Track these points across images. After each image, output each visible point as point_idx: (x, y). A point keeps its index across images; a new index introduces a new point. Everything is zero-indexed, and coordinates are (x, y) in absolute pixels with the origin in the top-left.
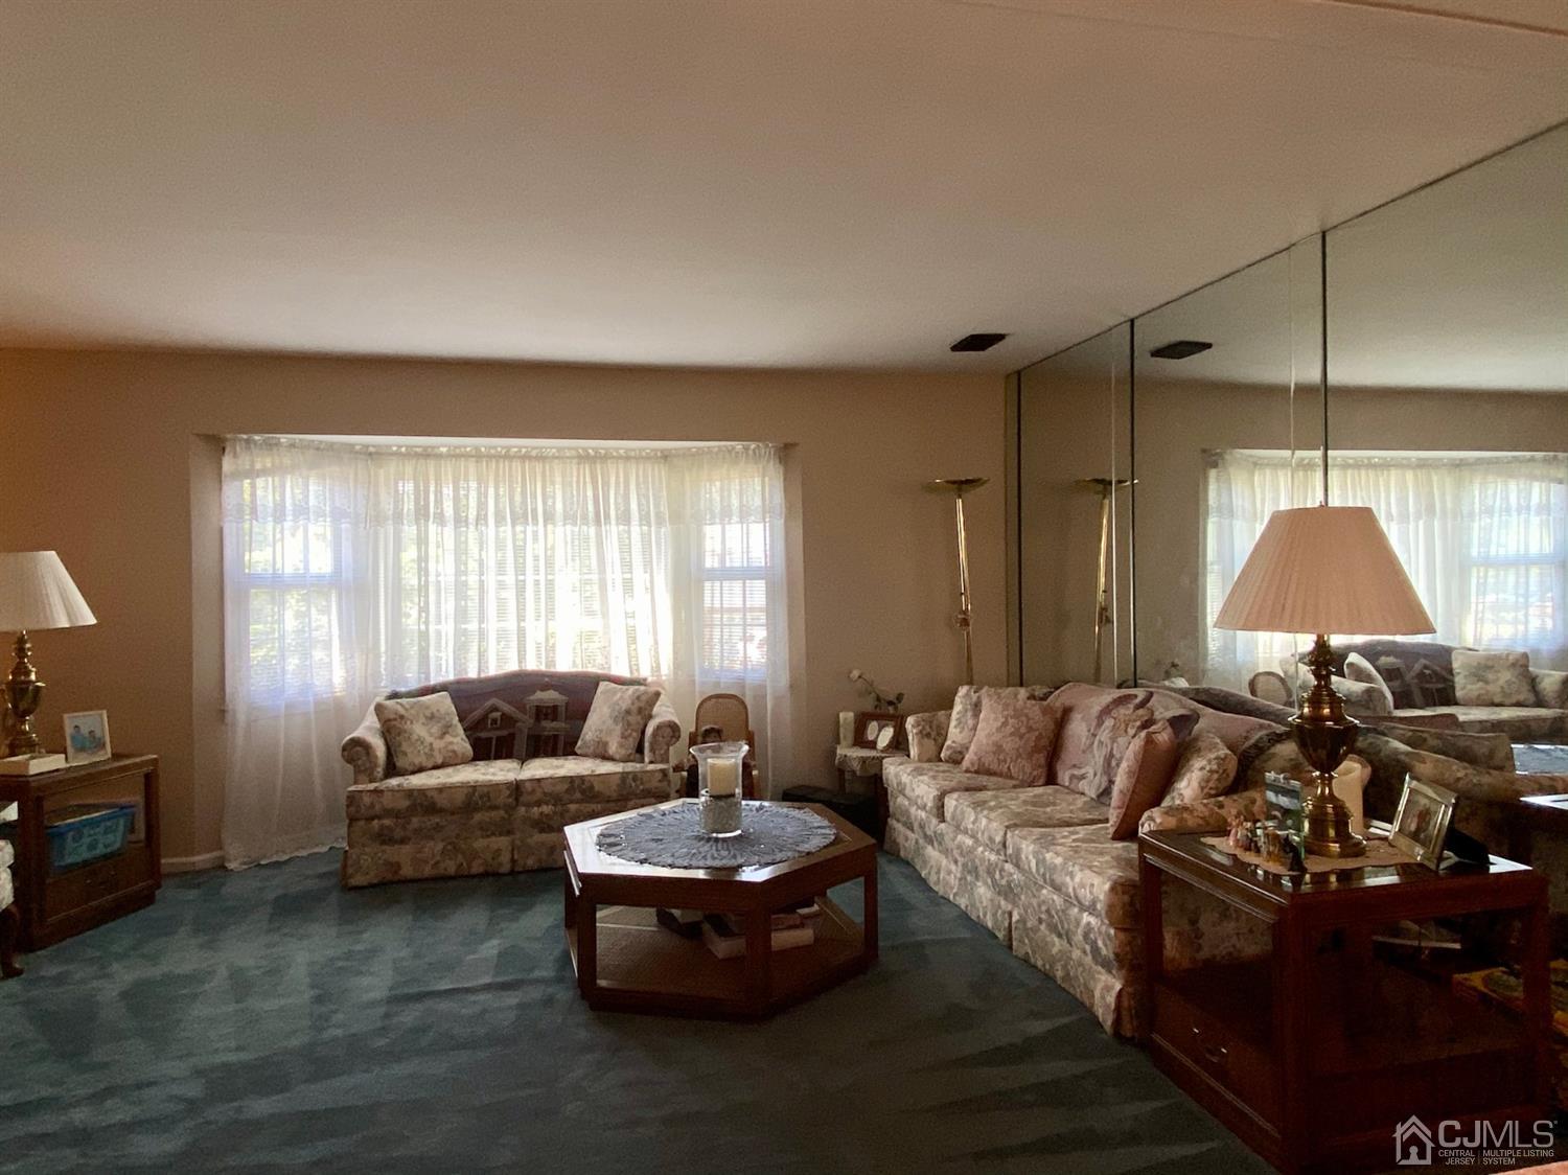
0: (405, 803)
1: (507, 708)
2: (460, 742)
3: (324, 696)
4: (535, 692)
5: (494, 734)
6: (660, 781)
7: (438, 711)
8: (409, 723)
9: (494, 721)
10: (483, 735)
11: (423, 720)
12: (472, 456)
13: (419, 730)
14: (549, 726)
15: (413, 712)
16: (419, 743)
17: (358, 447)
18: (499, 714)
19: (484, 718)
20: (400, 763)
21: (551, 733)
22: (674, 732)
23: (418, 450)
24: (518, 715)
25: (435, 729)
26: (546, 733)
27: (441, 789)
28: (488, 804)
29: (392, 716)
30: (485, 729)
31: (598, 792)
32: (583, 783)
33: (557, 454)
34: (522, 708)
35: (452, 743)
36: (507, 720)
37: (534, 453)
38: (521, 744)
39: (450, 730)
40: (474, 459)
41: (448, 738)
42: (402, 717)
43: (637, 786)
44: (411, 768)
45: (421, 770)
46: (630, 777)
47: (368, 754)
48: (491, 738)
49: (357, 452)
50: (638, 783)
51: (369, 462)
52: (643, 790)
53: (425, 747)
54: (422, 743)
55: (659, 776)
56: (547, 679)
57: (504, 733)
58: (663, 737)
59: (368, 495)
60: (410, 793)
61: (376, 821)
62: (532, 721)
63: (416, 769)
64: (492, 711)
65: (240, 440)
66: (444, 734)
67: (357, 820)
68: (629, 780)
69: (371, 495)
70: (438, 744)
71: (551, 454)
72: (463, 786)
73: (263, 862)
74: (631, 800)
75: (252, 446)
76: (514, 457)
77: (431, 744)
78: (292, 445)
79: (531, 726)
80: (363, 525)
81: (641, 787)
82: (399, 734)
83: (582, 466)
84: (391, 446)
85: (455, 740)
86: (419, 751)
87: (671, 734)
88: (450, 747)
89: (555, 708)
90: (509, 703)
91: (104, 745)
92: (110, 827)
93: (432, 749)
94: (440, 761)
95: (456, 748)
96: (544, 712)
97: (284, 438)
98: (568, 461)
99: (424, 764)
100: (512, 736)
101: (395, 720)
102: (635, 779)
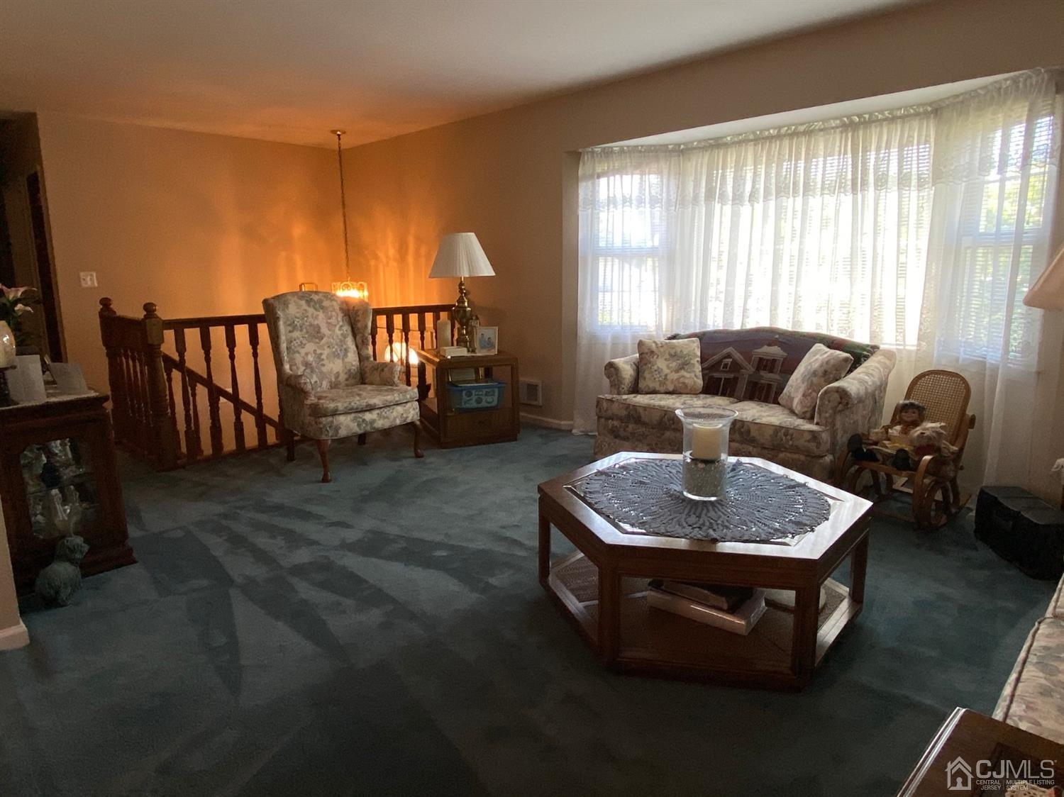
0: (623, 413)
1: (738, 356)
2: (695, 376)
3: (641, 333)
4: (763, 346)
5: (723, 376)
6: (809, 441)
7: (681, 351)
8: (655, 357)
9: (726, 366)
10: (716, 375)
11: (668, 357)
12: (751, 141)
13: (661, 364)
14: (766, 376)
15: (662, 350)
16: (657, 372)
17: (670, 147)
18: (731, 360)
19: (720, 361)
20: (642, 385)
21: (767, 382)
22: (841, 398)
23: (711, 142)
24: (745, 363)
25: (674, 365)
26: (762, 381)
27: (645, 408)
28: (673, 427)
29: (646, 351)
30: (718, 371)
31: (753, 437)
32: (743, 427)
33: (822, 127)
34: (748, 358)
35: (683, 376)
36: (736, 366)
37: (802, 128)
38: (742, 387)
39: (686, 367)
40: (752, 143)
41: (683, 373)
42: (652, 352)
43: (788, 441)
44: (646, 390)
45: (654, 392)
46: (783, 431)
47: (617, 374)
48: (721, 379)
49: (670, 151)
50: (789, 437)
51: (681, 157)
52: (792, 445)
53: (660, 376)
54: (659, 373)
55: (808, 437)
56: (777, 336)
57: (731, 376)
58: (829, 401)
59: (678, 185)
60: (628, 406)
61: (610, 421)
62: (753, 370)
63: (649, 391)
64: (725, 358)
65: (587, 152)
66: (681, 369)
67: (602, 417)
68: (781, 434)
69: (680, 183)
70: (674, 376)
71: (817, 128)
72: (661, 408)
73: (590, 434)
74: (782, 451)
75: (595, 155)
76: (785, 135)
77: (666, 375)
78: (622, 151)
79: (751, 373)
80: (673, 208)
81: (791, 443)
82: (646, 364)
83: (844, 135)
84: (692, 142)
85: (688, 375)
86: (655, 379)
87: (839, 399)
88: (682, 380)
89: (774, 361)
90: (741, 353)
91: (495, 347)
92: (489, 392)
93: (666, 379)
94: (671, 388)
95: (686, 381)
96: (766, 364)
97: (616, 145)
98: (832, 131)
99: (657, 389)
100: (736, 379)
101: (647, 353)
102: (786, 435)
